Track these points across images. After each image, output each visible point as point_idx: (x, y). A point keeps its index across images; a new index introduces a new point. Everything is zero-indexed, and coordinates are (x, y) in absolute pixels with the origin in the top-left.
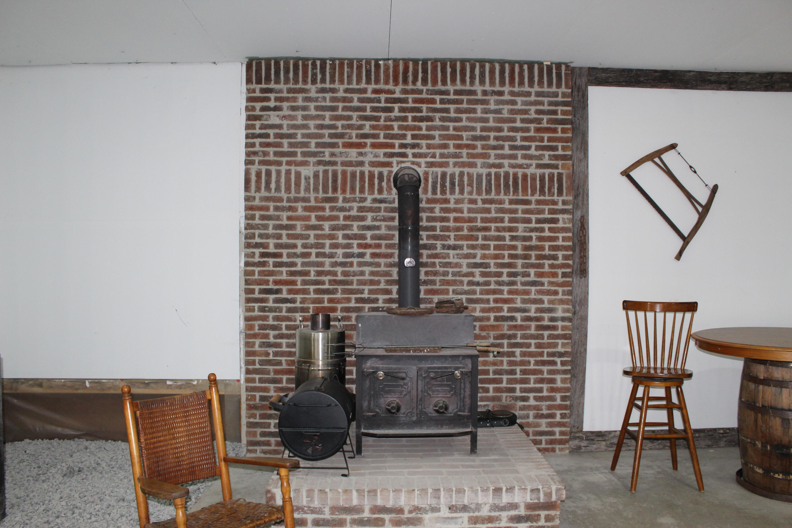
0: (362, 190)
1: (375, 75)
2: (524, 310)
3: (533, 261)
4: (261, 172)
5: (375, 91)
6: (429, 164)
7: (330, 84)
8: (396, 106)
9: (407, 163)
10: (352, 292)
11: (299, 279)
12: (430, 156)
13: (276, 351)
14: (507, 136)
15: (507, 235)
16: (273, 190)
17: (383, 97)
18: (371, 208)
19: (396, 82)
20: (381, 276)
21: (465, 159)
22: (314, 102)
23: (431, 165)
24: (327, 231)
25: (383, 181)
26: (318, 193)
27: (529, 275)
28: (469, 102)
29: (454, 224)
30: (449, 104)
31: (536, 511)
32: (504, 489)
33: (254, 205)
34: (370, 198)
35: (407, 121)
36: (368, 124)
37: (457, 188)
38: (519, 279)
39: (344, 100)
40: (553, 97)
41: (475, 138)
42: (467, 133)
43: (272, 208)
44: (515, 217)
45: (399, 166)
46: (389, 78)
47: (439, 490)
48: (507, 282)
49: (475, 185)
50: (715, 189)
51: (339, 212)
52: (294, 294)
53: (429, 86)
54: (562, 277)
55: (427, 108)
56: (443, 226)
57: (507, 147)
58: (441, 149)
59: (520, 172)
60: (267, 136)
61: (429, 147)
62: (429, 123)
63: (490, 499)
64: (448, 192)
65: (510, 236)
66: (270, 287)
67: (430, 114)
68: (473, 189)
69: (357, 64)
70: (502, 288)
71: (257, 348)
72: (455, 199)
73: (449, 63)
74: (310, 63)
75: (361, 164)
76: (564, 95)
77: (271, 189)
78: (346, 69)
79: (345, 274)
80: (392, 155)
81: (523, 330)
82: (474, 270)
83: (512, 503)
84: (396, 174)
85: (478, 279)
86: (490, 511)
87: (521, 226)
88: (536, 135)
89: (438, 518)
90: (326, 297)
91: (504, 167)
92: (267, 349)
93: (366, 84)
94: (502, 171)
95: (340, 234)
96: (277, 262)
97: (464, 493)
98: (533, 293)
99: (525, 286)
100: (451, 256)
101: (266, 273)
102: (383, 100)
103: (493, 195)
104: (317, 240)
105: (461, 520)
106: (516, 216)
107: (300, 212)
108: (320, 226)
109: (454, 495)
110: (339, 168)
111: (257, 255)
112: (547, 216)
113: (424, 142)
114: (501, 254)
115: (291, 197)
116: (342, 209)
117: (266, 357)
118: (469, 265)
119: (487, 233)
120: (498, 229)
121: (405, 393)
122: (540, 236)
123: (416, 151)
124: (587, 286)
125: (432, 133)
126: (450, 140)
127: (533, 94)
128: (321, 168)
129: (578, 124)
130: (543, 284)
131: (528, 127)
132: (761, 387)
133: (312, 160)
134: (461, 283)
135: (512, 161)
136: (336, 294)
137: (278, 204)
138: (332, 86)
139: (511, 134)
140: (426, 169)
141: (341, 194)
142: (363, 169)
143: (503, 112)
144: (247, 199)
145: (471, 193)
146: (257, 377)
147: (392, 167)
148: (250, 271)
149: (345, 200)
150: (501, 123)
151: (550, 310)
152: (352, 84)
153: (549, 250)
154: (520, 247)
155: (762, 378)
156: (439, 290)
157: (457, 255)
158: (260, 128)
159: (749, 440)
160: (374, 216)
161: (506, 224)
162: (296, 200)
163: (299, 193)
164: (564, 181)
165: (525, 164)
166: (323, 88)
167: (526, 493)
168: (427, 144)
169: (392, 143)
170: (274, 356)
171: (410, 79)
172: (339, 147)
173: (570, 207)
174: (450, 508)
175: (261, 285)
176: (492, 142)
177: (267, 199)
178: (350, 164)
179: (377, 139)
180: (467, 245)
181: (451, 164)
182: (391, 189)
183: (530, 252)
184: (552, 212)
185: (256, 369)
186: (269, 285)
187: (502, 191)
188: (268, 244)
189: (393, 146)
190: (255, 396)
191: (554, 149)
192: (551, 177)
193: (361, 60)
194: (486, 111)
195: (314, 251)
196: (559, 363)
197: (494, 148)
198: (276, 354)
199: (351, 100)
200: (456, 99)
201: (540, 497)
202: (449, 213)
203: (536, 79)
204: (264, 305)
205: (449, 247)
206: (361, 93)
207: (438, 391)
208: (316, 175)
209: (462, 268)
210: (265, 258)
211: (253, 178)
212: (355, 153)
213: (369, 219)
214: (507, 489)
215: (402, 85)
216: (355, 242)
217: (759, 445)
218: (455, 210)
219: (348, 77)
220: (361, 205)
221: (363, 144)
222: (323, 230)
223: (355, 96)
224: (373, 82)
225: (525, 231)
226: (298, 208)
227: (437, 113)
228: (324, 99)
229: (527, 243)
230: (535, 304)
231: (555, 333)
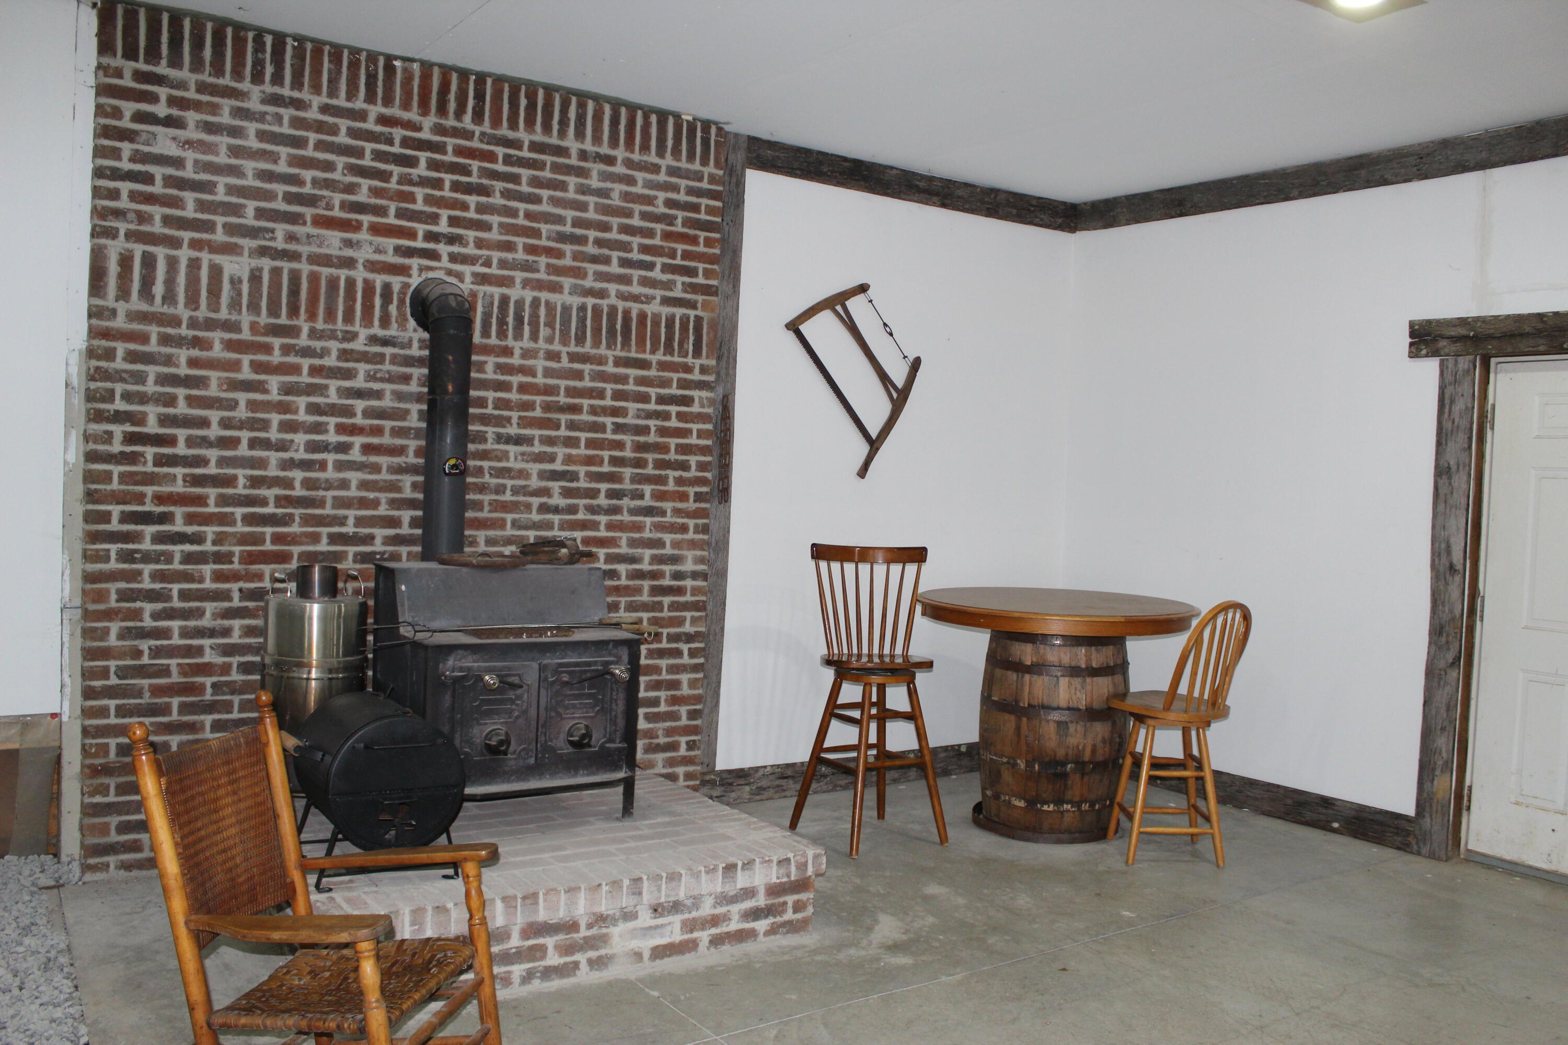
0: (349, 317)
1: (384, 86)
2: (633, 560)
3: (650, 470)
4: (132, 257)
5: (383, 120)
6: (479, 278)
7: (292, 88)
8: (423, 156)
9: (437, 271)
10: (321, 521)
11: (212, 493)
12: (480, 262)
13: (157, 647)
14: (616, 241)
15: (609, 421)
16: (158, 299)
17: (398, 133)
18: (365, 353)
19: (424, 108)
20: (380, 490)
21: (542, 276)
22: (257, 121)
23: (482, 279)
24: (274, 395)
25: (392, 303)
26: (258, 314)
27: (642, 497)
28: (556, 168)
29: (518, 396)
30: (519, 167)
31: (780, 896)
32: (740, 864)
33: (112, 329)
34: (363, 333)
35: (441, 188)
36: (365, 183)
37: (527, 328)
38: (626, 502)
39: (320, 127)
40: (694, 180)
41: (563, 238)
42: (549, 226)
43: (154, 339)
44: (623, 390)
45: (424, 276)
46: (412, 99)
47: (640, 879)
48: (606, 507)
49: (558, 326)
50: (916, 365)
51: (302, 357)
52: (200, 524)
53: (486, 127)
54: (695, 501)
55: (480, 168)
56: (499, 399)
57: (615, 261)
58: (502, 251)
59: (635, 308)
60: (148, 179)
61: (479, 244)
62: (483, 199)
63: (714, 885)
64: (510, 333)
65: (613, 423)
66: (146, 508)
67: (485, 181)
68: (554, 333)
69: (349, 57)
70: (596, 518)
71: (113, 640)
72: (521, 348)
73: (523, 88)
74: (251, 35)
75: (349, 263)
76: (712, 179)
77: (153, 297)
78: (326, 65)
79: (308, 484)
80: (410, 252)
81: (630, 596)
82: (550, 484)
83: (746, 889)
84: (417, 291)
85: (557, 500)
86: (715, 907)
87: (632, 407)
88: (664, 244)
89: (634, 929)
90: (269, 530)
91: (608, 296)
92: (136, 643)
93: (365, 101)
94: (604, 303)
95: (302, 402)
96: (164, 455)
97: (680, 880)
98: (647, 529)
99: (636, 515)
100: (512, 455)
101: (139, 477)
102: (397, 141)
103: (587, 348)
104: (253, 412)
105: (669, 928)
106: (625, 387)
107: (218, 352)
108: (262, 383)
109: (664, 886)
110: (305, 268)
111: (118, 437)
112: (674, 391)
113: (471, 235)
114: (598, 455)
115: (198, 318)
116: (307, 352)
117: (133, 659)
118: (542, 475)
119: (575, 417)
120: (593, 411)
121: (517, 713)
122: (663, 427)
123: (455, 249)
124: (728, 518)
125: (485, 217)
126: (518, 235)
127: (663, 169)
128: (266, 264)
129: (726, 233)
130: (663, 513)
131: (652, 229)
132: (1027, 677)
133: (247, 243)
134: (528, 507)
135: (623, 288)
136: (290, 526)
137: (170, 331)
138: (296, 94)
139: (624, 238)
140: (472, 286)
141: (306, 321)
142: (352, 273)
143: (612, 195)
144: (93, 313)
145: (550, 340)
146: (112, 703)
147: (410, 276)
148: (100, 472)
149: (314, 334)
150: (607, 215)
151: (674, 560)
152: (337, 97)
153: (677, 452)
154: (629, 445)
155: (1029, 663)
156: (487, 519)
157: (523, 454)
158: (132, 160)
159: (1005, 760)
160: (370, 370)
161: (608, 402)
162: (210, 325)
163: (217, 310)
164: (705, 331)
165: (644, 296)
166: (276, 94)
167: (771, 868)
168: (476, 237)
169: (410, 228)
170: (151, 657)
171: (452, 106)
172: (305, 224)
173: (711, 378)
174: (655, 910)
175: (125, 503)
176: (591, 249)
177: (144, 317)
178: (326, 260)
179: (382, 217)
180: (541, 436)
181: (518, 281)
182: (406, 320)
183: (644, 455)
184: (684, 384)
185: (112, 687)
186: (144, 504)
187: (604, 341)
188: (145, 414)
189: (412, 235)
190: (107, 745)
191: (692, 272)
192: (685, 321)
193: (358, 51)
194: (583, 190)
195: (245, 435)
196: (686, 653)
197: (594, 260)
198: (156, 652)
199: (334, 131)
200: (533, 159)
201: (790, 872)
202: (511, 375)
203: (670, 143)
204: (131, 546)
205: (509, 440)
206: (355, 120)
207: (574, 706)
208: (255, 277)
209: (530, 479)
210: (135, 444)
211: (113, 268)
212: (338, 241)
213: (361, 376)
214: (744, 864)
215: (436, 115)
216: (332, 421)
217: (1022, 764)
218: (523, 370)
219: (330, 81)
220: (346, 346)
221: (354, 223)
222: (266, 391)
223: (344, 124)
224: (379, 101)
225: (638, 417)
226: (213, 343)
227: (497, 180)
228: (279, 118)
229: (642, 439)
230: (650, 548)
231: (682, 599)
